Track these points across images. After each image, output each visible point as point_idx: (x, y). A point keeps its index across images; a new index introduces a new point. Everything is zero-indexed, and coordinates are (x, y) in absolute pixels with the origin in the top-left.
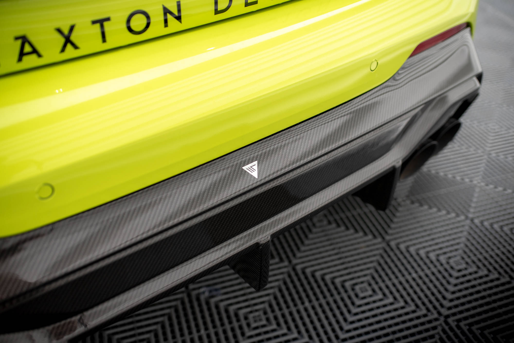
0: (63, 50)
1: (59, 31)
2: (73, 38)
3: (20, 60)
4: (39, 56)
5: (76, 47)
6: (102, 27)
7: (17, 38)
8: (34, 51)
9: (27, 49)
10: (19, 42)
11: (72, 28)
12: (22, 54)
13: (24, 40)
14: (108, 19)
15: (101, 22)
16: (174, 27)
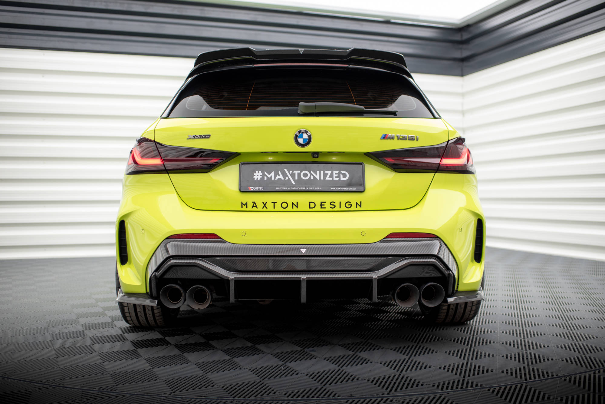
0: (263, 208)
1: (263, 202)
2: (266, 205)
3: (252, 208)
4: (257, 208)
5: (266, 208)
6: (274, 205)
7: (253, 202)
8: (256, 206)
9: (255, 205)
11: (266, 202)
12: (253, 206)
13: (254, 203)
14: (276, 202)
15: (274, 203)
16: (295, 209)
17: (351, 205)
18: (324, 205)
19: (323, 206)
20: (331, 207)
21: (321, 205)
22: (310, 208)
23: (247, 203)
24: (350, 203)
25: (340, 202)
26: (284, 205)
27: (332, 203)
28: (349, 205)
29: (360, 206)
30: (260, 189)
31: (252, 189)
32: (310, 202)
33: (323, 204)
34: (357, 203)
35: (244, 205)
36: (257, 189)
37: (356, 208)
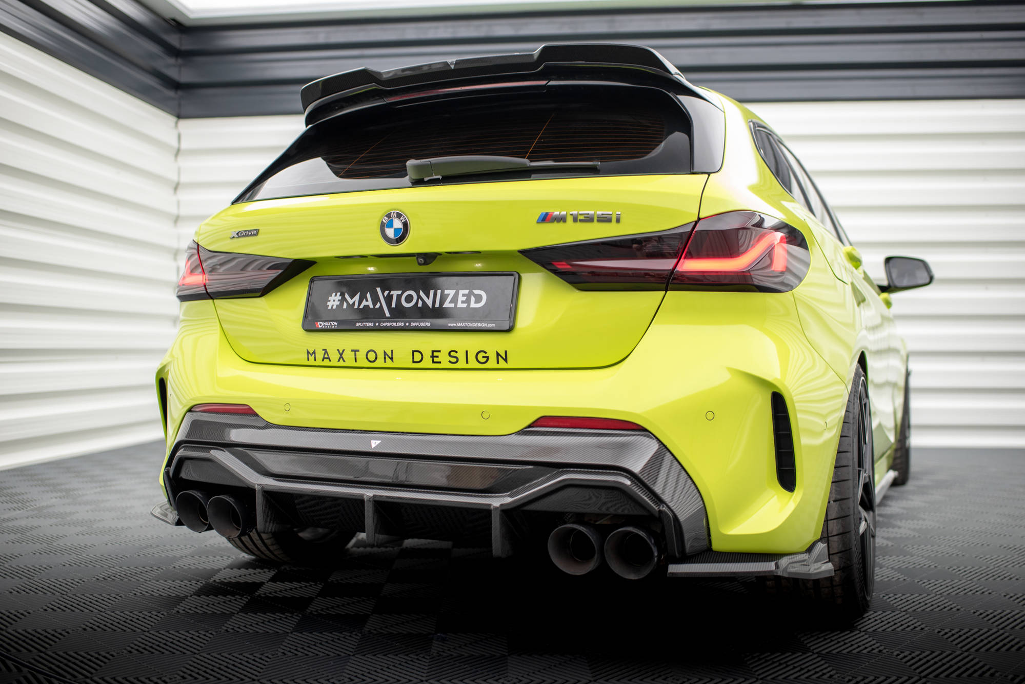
0: (339, 361)
1: (338, 350)
2: (343, 355)
3: (323, 360)
4: (330, 361)
5: (344, 361)
6: (355, 355)
7: (323, 350)
8: (329, 358)
9: (326, 356)
10: (324, 352)
11: (344, 351)
12: (324, 358)
13: (326, 351)
14: (358, 351)
15: (355, 351)
16: (389, 363)
17: (488, 358)
18: (437, 357)
19: (436, 359)
20: (450, 362)
21: (433, 357)
22: (414, 362)
23: (314, 352)
24: (486, 353)
25: (467, 352)
26: (372, 356)
27: (452, 354)
28: (483, 357)
29: (506, 360)
30: (332, 326)
31: (321, 325)
32: (413, 352)
33: (435, 354)
34: (498, 354)
35: (311, 355)
36: (327, 326)
37: (498, 363)
